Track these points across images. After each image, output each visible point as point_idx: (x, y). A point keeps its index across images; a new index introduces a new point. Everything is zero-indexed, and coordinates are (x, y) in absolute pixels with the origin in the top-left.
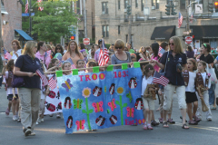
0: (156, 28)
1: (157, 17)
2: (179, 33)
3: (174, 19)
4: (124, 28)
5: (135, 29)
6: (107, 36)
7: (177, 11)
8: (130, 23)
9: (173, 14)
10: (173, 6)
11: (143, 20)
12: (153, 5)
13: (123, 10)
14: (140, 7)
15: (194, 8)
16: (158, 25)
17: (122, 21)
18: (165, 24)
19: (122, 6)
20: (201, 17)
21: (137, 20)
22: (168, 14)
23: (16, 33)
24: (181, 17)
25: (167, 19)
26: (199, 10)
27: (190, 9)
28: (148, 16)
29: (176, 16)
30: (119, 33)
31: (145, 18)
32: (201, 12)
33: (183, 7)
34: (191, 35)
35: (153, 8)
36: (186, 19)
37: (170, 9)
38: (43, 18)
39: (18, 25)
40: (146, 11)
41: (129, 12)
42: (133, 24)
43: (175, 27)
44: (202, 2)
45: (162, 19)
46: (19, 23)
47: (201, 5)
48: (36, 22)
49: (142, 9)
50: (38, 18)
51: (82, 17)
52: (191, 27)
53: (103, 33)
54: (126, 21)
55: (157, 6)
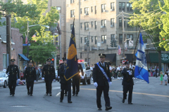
1: (105, 48)
2: (118, 58)
5: (91, 55)
7: (118, 44)
9: (115, 46)
10: (115, 42)
12: (102, 41)
13: (84, 43)
14: (94, 42)
15: (128, 43)
16: (106, 53)
17: (83, 50)
18: (110, 52)
19: (83, 41)
21: (93, 50)
23: (19, 56)
24: (120, 48)
25: (111, 50)
29: (117, 48)
31: (97, 49)
32: (132, 45)
33: (121, 41)
34: (125, 59)
36: (123, 50)
37: (113, 43)
38: (36, 47)
39: (20, 51)
40: (99, 44)
41: (88, 44)
42: (90, 52)
44: (132, 40)
45: (108, 49)
46: (21, 49)
48: (31, 50)
49: (96, 43)
50: (33, 47)
51: (59, 47)
52: (126, 55)
55: (105, 41)
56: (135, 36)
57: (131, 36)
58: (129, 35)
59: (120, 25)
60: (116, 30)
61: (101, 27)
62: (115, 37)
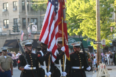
0: (7, 41)
1: (7, 33)
7: (20, 30)
9: (17, 32)
10: (17, 27)
12: (4, 25)
15: (31, 27)
16: (8, 39)
18: (12, 38)
22: (14, 32)
24: (23, 34)
25: (14, 35)
26: (35, 29)
27: (29, 28)
29: (20, 33)
32: (36, 30)
33: (24, 26)
35: (5, 27)
36: (26, 35)
37: (16, 28)
44: (36, 24)
45: (10, 35)
47: (36, 26)
55: (7, 26)
56: (39, 20)
57: (35, 20)
58: (33, 19)
59: (23, 8)
60: (18, 14)
61: (3, 11)
62: (18, 21)
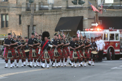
3: (81, 8)
4: (26, 17)
6: (7, 26)
8: (32, 12)
11: (47, 9)
20: (112, 7)
28: (53, 5)
30: (20, 23)
43: (82, 17)
53: (2, 22)
54: (28, 9)
